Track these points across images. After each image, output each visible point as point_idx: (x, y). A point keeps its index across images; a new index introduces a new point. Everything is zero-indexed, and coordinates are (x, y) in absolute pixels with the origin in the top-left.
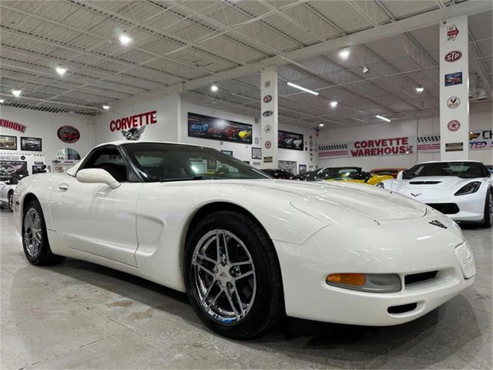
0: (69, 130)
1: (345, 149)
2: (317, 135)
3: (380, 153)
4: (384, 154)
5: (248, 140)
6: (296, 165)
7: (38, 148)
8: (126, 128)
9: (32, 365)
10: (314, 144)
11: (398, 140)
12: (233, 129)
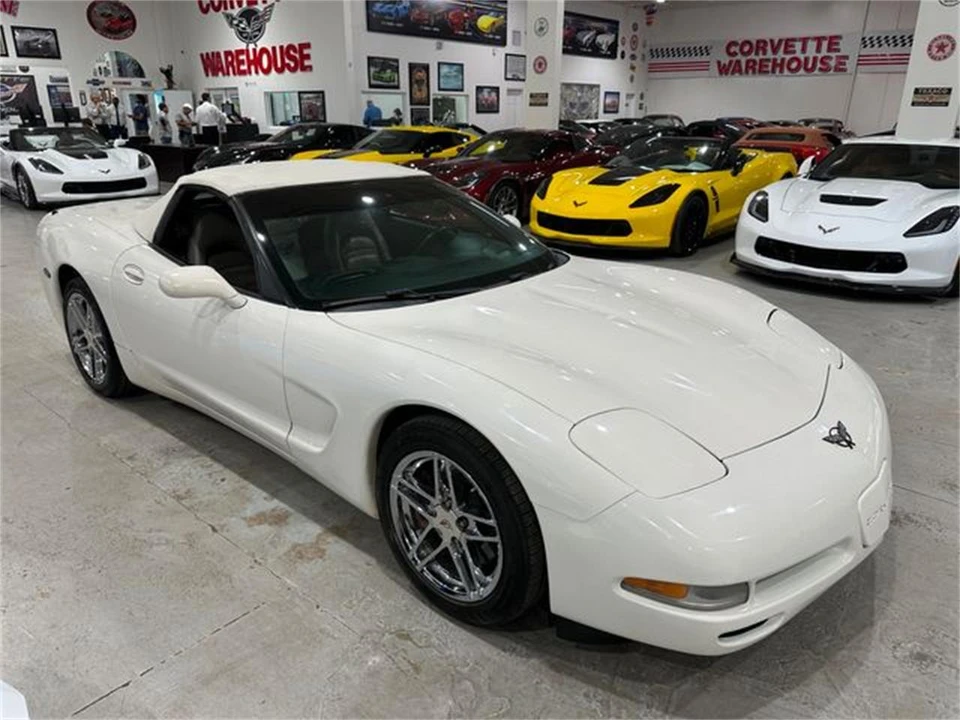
0: (113, 10)
1: (705, 58)
2: (649, 23)
3: (778, 70)
4: (786, 72)
5: (498, 37)
6: (599, 93)
7: (51, 52)
8: (232, 7)
9: (142, 675)
10: (640, 47)
11: (819, 40)
12: (466, 11)
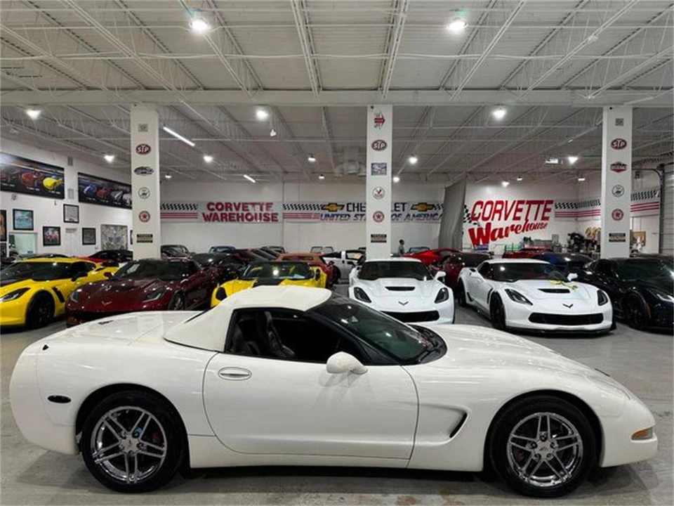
1: (193, 211)
3: (240, 219)
4: (245, 221)
5: (58, 193)
6: (127, 231)
11: (261, 204)
12: (35, 174)
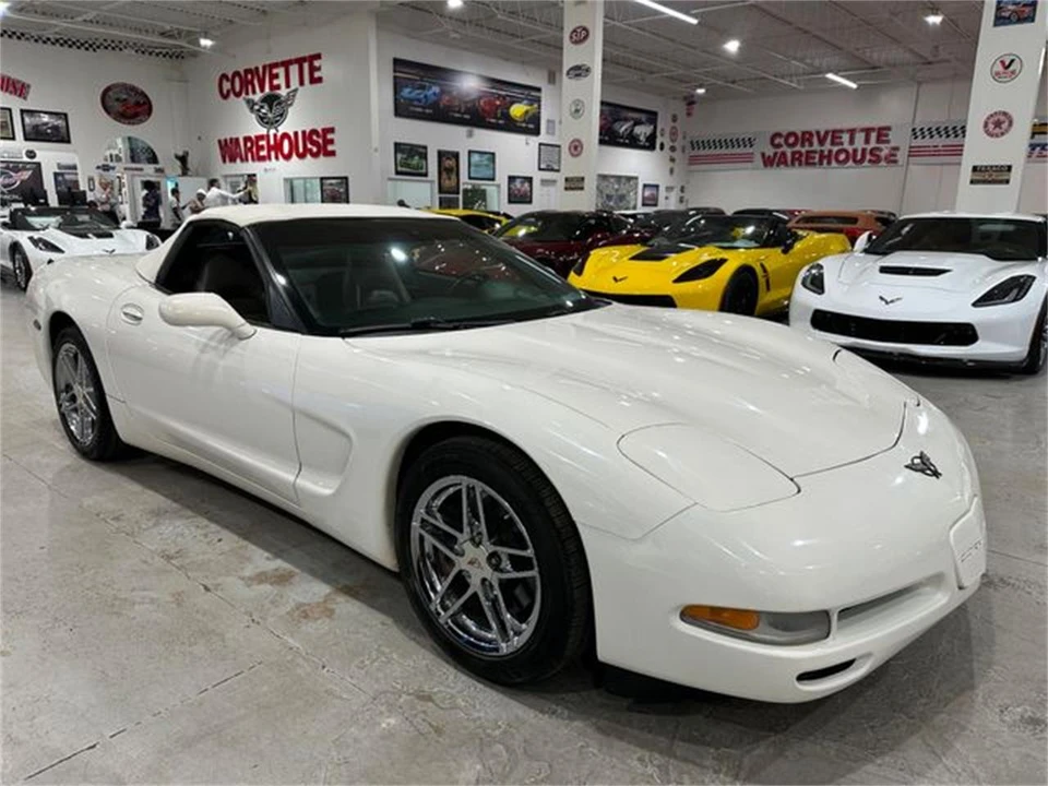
0: (127, 94)
1: (748, 150)
2: (689, 114)
3: (825, 162)
4: (834, 164)
5: (531, 126)
6: (636, 184)
7: (60, 136)
8: (254, 92)
9: (112, 737)
10: (680, 136)
11: (868, 131)
12: (498, 98)
